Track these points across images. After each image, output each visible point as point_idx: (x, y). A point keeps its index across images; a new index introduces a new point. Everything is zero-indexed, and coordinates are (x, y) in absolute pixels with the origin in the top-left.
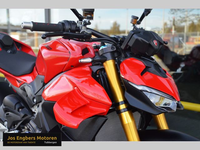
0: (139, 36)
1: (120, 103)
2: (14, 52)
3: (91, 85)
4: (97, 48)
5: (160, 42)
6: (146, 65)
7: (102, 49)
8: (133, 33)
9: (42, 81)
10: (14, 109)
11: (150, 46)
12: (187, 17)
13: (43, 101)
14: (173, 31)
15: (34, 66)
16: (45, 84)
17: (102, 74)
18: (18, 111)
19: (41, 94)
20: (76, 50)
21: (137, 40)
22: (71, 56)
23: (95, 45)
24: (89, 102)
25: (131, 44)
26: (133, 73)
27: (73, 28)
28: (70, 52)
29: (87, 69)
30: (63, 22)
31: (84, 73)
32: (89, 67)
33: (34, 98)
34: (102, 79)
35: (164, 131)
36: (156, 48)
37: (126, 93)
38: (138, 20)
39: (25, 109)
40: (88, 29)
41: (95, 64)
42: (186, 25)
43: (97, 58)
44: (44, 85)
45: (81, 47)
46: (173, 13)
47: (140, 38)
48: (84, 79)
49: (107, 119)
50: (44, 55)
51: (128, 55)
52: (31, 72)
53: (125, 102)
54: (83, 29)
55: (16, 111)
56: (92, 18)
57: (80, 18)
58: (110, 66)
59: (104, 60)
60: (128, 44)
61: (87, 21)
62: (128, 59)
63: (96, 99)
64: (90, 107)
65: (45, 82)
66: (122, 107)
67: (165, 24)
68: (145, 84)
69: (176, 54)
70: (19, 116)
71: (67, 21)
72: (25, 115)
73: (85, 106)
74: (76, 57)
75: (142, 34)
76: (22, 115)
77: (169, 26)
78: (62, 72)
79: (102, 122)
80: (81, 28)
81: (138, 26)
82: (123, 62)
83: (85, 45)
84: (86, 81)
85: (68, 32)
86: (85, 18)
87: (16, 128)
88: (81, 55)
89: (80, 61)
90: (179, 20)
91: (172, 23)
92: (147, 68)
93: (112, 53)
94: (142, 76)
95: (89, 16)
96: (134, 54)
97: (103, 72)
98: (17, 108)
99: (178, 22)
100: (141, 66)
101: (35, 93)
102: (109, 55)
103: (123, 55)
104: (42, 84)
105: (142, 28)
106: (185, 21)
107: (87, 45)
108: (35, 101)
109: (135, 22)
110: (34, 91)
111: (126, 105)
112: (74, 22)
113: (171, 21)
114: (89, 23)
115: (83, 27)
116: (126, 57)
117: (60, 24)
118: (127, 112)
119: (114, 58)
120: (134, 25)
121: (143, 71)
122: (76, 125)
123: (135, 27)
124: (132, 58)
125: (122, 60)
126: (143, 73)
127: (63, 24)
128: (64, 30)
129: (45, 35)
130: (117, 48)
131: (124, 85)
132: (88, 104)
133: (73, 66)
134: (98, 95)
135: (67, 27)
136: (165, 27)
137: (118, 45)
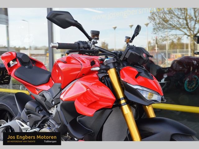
0: (133, 51)
1: (121, 99)
2: (30, 68)
3: (99, 87)
4: (102, 60)
5: (147, 55)
6: (139, 71)
7: (106, 61)
8: (128, 49)
9: (59, 88)
10: (35, 111)
11: (141, 57)
12: (167, 36)
13: (61, 102)
14: (156, 48)
15: (50, 77)
16: (62, 89)
17: (106, 80)
18: (38, 113)
19: (59, 97)
20: (86, 62)
21: (131, 54)
22: (83, 67)
23: (100, 58)
24: (99, 99)
25: (127, 56)
26: (129, 77)
27: (86, 46)
28: (81, 64)
29: (95, 75)
30: (78, 42)
31: (93, 79)
32: (97, 74)
33: (52, 101)
34: (106, 83)
35: (153, 118)
36: (145, 59)
37: (125, 91)
38: (130, 40)
39: (44, 111)
40: (96, 46)
41: (101, 72)
42: (167, 43)
43: (103, 67)
44: (61, 91)
45: (90, 60)
46: (155, 33)
47: (133, 52)
48: (94, 83)
49: (112, 111)
50: (61, 67)
51: (125, 65)
52: (47, 82)
53: (125, 98)
54: (93, 47)
55: (37, 113)
56: (98, 39)
57: (90, 39)
58: (112, 73)
59: (108, 68)
60: (125, 56)
61: (95, 41)
62: (125, 67)
63: (103, 97)
64: (100, 102)
65: (62, 88)
66: (123, 102)
67: (149, 43)
68: (138, 84)
69: (160, 67)
70: (39, 117)
71: (81, 41)
72: (44, 116)
73: (95, 102)
74: (86, 67)
75: (134, 49)
76: (42, 116)
77: (152, 45)
78: (76, 79)
79: (109, 113)
80: (91, 46)
81: (131, 44)
82: (122, 70)
83: (92, 58)
84: (95, 84)
85: (82, 49)
86: (93, 39)
87: (37, 126)
88: (90, 66)
89: (91, 69)
90: (161, 39)
91: (155, 42)
92: (139, 73)
93: (114, 63)
94: (136, 78)
95: (96, 37)
96: (129, 63)
97: (107, 78)
98: (37, 111)
99: (160, 41)
100: (135, 72)
101: (53, 97)
102: (111, 65)
103: (121, 65)
104: (59, 90)
105: (133, 45)
106: (166, 40)
107: (94, 59)
108: (53, 103)
109: (128, 41)
110: (52, 96)
111: (125, 101)
112: (86, 42)
113: (154, 40)
114: (97, 43)
115: (93, 46)
116: (124, 66)
117: (77, 43)
118: (126, 105)
119: (115, 67)
120: (127, 43)
121: (137, 75)
122: (91, 114)
123: (128, 45)
124: (128, 67)
125: (121, 69)
126: (136, 77)
127: (79, 43)
128: (79, 48)
129: (69, 51)
130: (117, 60)
131: (124, 86)
132: (98, 100)
133: (84, 74)
134: (104, 94)
135: (81, 45)
136: (150, 45)
137: (118, 58)
